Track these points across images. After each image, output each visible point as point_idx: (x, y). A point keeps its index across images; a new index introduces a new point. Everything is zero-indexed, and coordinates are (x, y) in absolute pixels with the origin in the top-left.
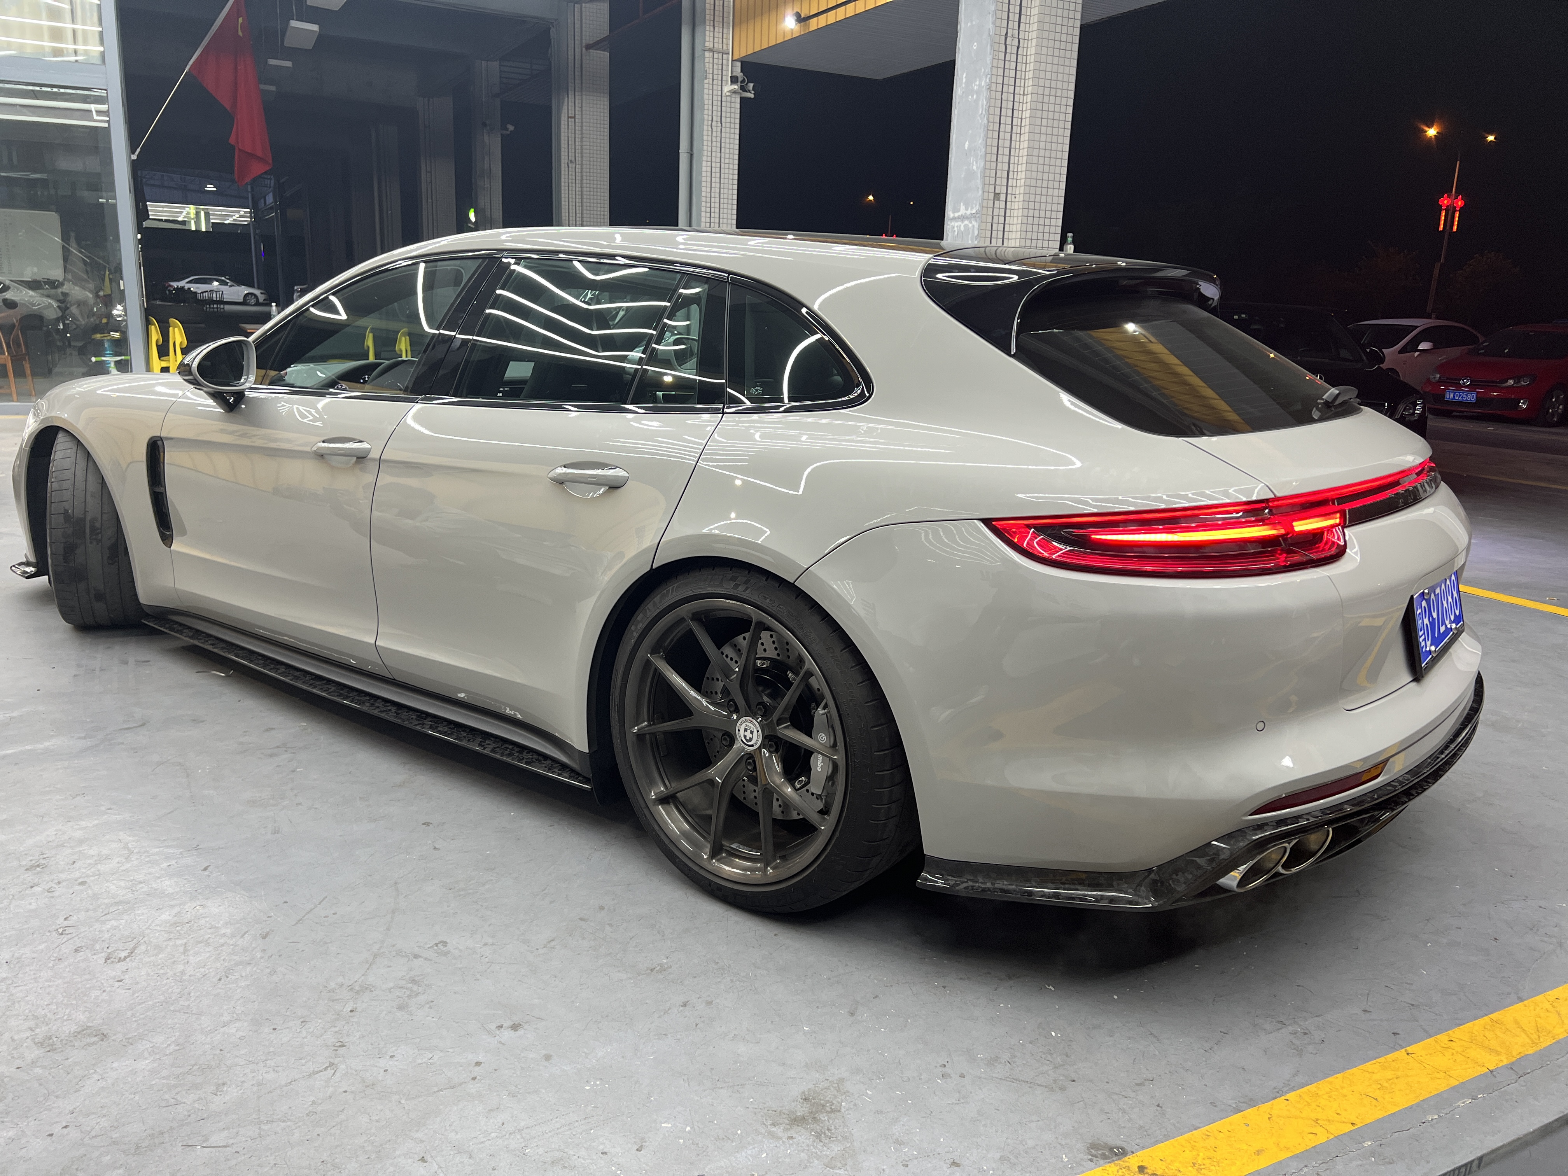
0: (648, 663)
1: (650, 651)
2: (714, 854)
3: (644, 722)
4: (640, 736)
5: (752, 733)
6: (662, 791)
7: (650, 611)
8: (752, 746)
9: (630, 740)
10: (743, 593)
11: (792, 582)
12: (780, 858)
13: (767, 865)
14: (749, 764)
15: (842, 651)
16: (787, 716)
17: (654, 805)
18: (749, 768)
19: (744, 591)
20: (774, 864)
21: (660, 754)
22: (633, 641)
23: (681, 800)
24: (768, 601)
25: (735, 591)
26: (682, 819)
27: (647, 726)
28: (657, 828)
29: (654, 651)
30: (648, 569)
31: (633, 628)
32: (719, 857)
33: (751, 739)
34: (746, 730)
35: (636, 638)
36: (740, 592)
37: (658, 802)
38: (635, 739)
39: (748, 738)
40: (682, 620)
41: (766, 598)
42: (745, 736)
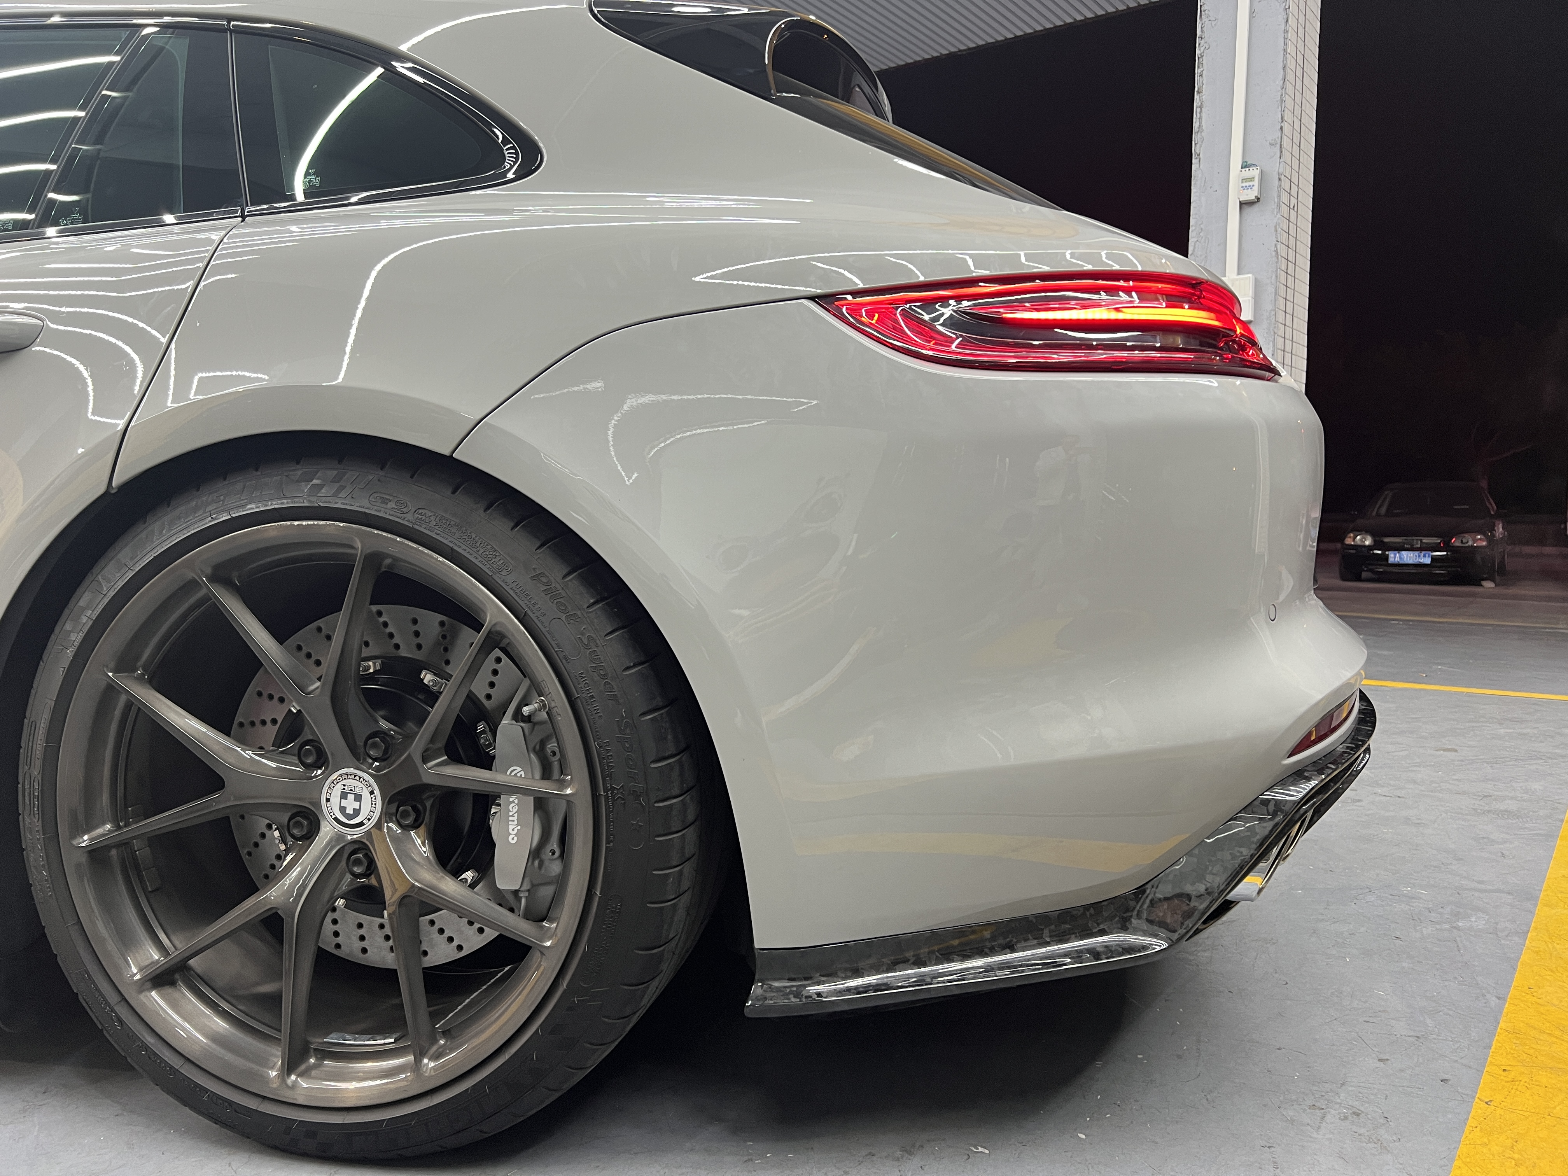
0: (111, 691)
1: (112, 665)
2: (291, 1065)
3: (104, 823)
4: (96, 854)
5: (358, 798)
6: (158, 961)
7: (108, 581)
8: (361, 824)
9: (72, 861)
10: (331, 499)
11: (446, 452)
12: (446, 1033)
13: (420, 1055)
14: (357, 862)
15: (564, 577)
16: (441, 743)
17: (141, 991)
18: (357, 870)
19: (335, 495)
20: (434, 1048)
21: (144, 889)
22: (70, 652)
23: (199, 971)
24: (392, 505)
25: (313, 499)
26: (208, 1011)
27: (110, 831)
28: (150, 1040)
29: (124, 665)
30: (102, 490)
31: (68, 626)
32: (303, 1067)
33: (357, 812)
34: (344, 795)
35: (77, 644)
36: (327, 498)
37: (148, 985)
38: (83, 859)
39: (350, 811)
40: (192, 585)
41: (385, 501)
42: (343, 809)
